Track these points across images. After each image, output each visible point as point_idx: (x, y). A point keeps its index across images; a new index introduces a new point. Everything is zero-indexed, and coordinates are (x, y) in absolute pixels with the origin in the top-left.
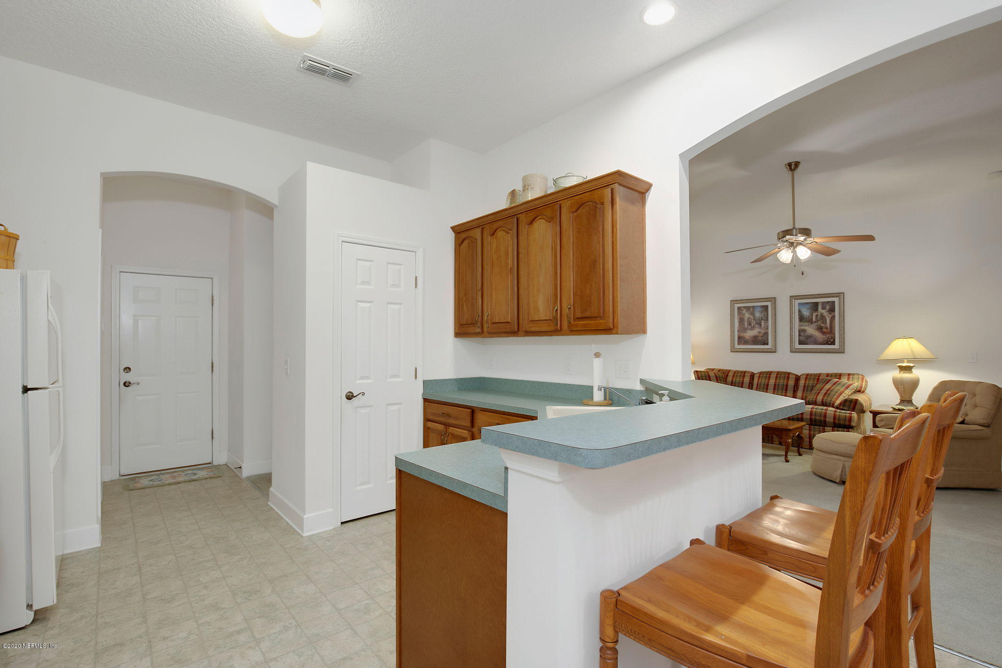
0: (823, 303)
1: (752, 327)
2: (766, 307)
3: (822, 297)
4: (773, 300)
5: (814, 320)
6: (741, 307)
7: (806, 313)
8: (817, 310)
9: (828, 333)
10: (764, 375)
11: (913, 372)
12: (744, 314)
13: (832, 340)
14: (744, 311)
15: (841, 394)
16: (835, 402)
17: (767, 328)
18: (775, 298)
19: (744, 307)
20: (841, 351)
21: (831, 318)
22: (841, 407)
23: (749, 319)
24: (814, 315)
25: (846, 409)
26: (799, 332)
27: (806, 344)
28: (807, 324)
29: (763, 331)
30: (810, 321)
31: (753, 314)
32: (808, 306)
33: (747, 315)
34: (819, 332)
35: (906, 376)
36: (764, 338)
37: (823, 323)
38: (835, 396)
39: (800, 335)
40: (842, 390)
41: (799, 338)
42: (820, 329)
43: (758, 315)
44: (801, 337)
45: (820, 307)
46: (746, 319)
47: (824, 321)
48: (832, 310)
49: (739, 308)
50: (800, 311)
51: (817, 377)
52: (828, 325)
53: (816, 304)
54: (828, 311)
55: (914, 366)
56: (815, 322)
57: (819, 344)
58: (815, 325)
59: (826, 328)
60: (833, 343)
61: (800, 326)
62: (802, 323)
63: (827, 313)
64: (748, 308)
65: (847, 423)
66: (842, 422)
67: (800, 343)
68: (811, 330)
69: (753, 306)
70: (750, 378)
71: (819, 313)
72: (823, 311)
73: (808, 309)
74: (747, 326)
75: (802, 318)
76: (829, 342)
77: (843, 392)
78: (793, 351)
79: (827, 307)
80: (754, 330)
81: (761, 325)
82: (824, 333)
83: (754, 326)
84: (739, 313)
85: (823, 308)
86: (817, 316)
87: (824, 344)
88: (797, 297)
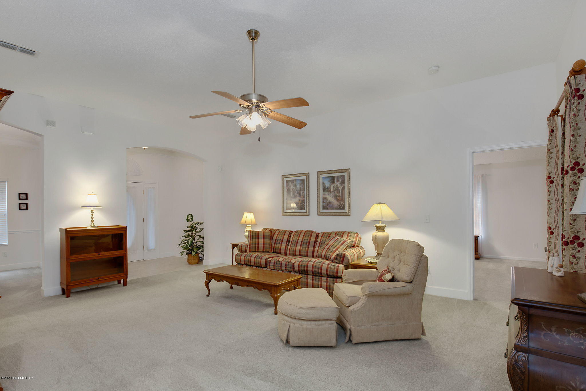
0: (338, 177)
1: (295, 196)
2: (303, 180)
3: (337, 173)
4: (307, 175)
5: (332, 190)
6: (288, 180)
7: (327, 185)
8: (333, 182)
9: (340, 201)
10: (297, 234)
11: (385, 231)
12: (290, 186)
13: (342, 206)
14: (290, 184)
15: (337, 249)
16: (332, 256)
17: (304, 197)
18: (308, 173)
19: (290, 180)
20: (348, 214)
21: (342, 188)
22: (335, 261)
23: (294, 189)
24: (332, 186)
25: (337, 261)
26: (323, 199)
27: (327, 209)
28: (327, 193)
29: (301, 199)
30: (330, 191)
31: (295, 186)
32: (328, 179)
33: (292, 187)
34: (335, 199)
35: (380, 234)
36: (302, 204)
37: (337, 192)
38: (333, 251)
39: (323, 202)
40: (338, 245)
41: (323, 204)
42: (335, 197)
43: (298, 186)
44: (324, 204)
45: (336, 180)
46: (291, 189)
47: (338, 192)
48: (343, 183)
49: (287, 181)
50: (323, 183)
51: (328, 235)
52: (340, 194)
53: (333, 178)
54: (340, 184)
55: (385, 226)
56: (333, 192)
57: (335, 209)
58: (332, 194)
59: (339, 196)
60: (343, 208)
61: (323, 195)
62: (325, 193)
63: (340, 185)
64: (292, 181)
65: (335, 274)
66: (332, 274)
67: (324, 208)
68: (330, 198)
69: (296, 180)
70: (288, 236)
71: (335, 185)
72: (338, 183)
73: (328, 182)
74: (292, 196)
75: (325, 189)
76: (341, 207)
77: (339, 248)
78: (320, 214)
79: (340, 180)
80: (296, 198)
81: (300, 194)
82: (338, 200)
83: (296, 195)
84: (287, 185)
85: (338, 181)
86: (334, 187)
87: (338, 209)
88: (321, 173)
